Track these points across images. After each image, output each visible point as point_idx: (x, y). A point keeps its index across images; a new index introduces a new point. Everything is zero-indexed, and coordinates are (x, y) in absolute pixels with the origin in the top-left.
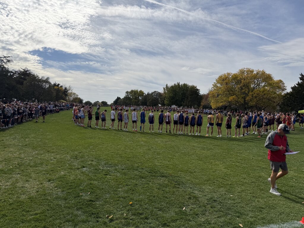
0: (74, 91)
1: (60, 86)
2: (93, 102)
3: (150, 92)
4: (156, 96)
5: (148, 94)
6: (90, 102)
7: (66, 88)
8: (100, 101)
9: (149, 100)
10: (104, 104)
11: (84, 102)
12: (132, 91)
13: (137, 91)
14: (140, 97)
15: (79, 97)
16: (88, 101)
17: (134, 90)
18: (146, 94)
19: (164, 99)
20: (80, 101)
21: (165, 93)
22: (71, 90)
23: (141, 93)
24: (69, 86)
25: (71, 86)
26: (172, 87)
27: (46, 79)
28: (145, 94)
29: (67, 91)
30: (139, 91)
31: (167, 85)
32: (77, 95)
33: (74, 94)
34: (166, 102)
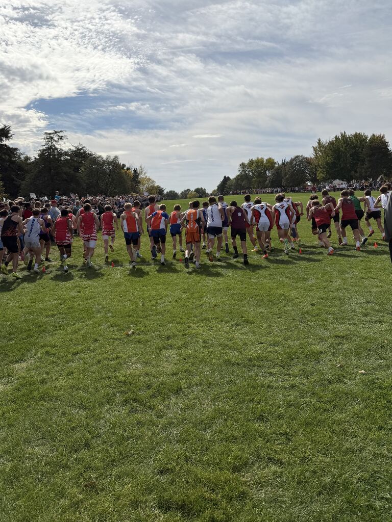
0: (148, 175)
1: (125, 168)
2: (179, 191)
3: (288, 160)
4: (299, 165)
5: (283, 164)
6: (174, 192)
7: (135, 171)
8: (193, 189)
9: (286, 174)
10: (200, 192)
11: (165, 192)
12: (251, 162)
13: (262, 161)
14: (267, 172)
15: (156, 184)
16: (171, 192)
17: (254, 159)
18: (280, 163)
19: (317, 170)
20: (160, 191)
21: (316, 157)
22: (143, 173)
23: (271, 162)
24: (141, 167)
25: (143, 167)
26: (331, 143)
27: (114, 159)
28: (279, 164)
29: (138, 176)
30: (267, 160)
31: (319, 140)
32: (154, 182)
33: (149, 179)
34: (320, 175)
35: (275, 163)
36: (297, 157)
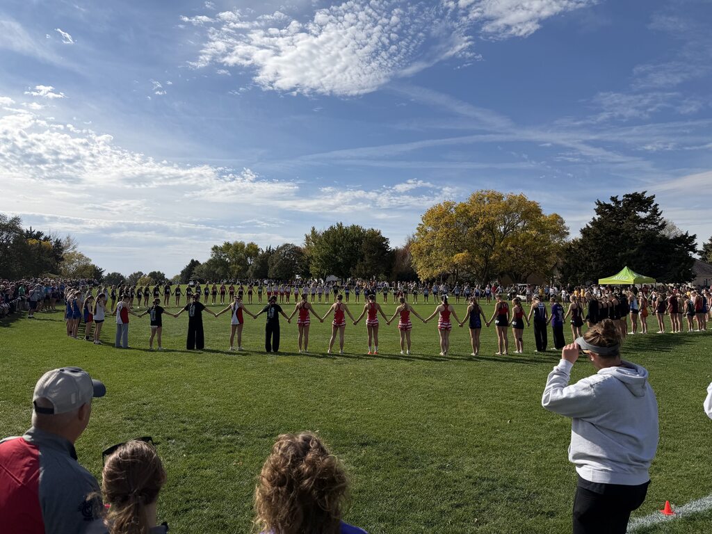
0: (79, 250)
1: (42, 238)
2: (127, 274)
3: (274, 247)
4: (289, 255)
5: (268, 251)
6: (119, 274)
7: (58, 243)
8: (147, 272)
9: (273, 265)
10: (157, 277)
11: (105, 274)
12: (228, 245)
13: (242, 245)
14: (249, 259)
15: (92, 263)
16: (114, 274)
17: (232, 242)
18: (265, 250)
19: (309, 263)
20: (97, 273)
21: (309, 248)
22: (71, 247)
23: (253, 250)
24: (68, 238)
25: (71, 238)
26: (327, 234)
27: (11, 221)
28: (263, 251)
29: (62, 249)
30: (248, 245)
31: (314, 229)
32: (88, 259)
33: (80, 257)
34: (313, 269)
35: (259, 250)
36: (287, 245)
